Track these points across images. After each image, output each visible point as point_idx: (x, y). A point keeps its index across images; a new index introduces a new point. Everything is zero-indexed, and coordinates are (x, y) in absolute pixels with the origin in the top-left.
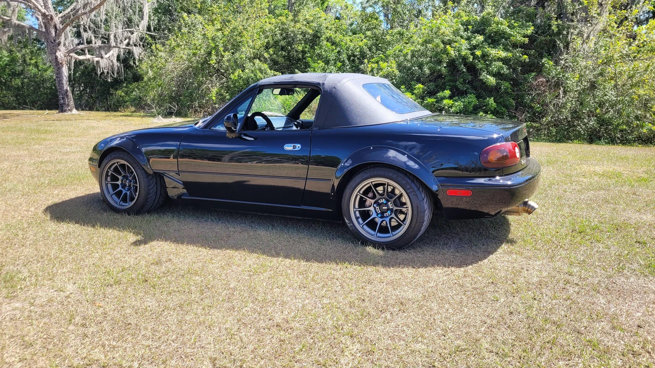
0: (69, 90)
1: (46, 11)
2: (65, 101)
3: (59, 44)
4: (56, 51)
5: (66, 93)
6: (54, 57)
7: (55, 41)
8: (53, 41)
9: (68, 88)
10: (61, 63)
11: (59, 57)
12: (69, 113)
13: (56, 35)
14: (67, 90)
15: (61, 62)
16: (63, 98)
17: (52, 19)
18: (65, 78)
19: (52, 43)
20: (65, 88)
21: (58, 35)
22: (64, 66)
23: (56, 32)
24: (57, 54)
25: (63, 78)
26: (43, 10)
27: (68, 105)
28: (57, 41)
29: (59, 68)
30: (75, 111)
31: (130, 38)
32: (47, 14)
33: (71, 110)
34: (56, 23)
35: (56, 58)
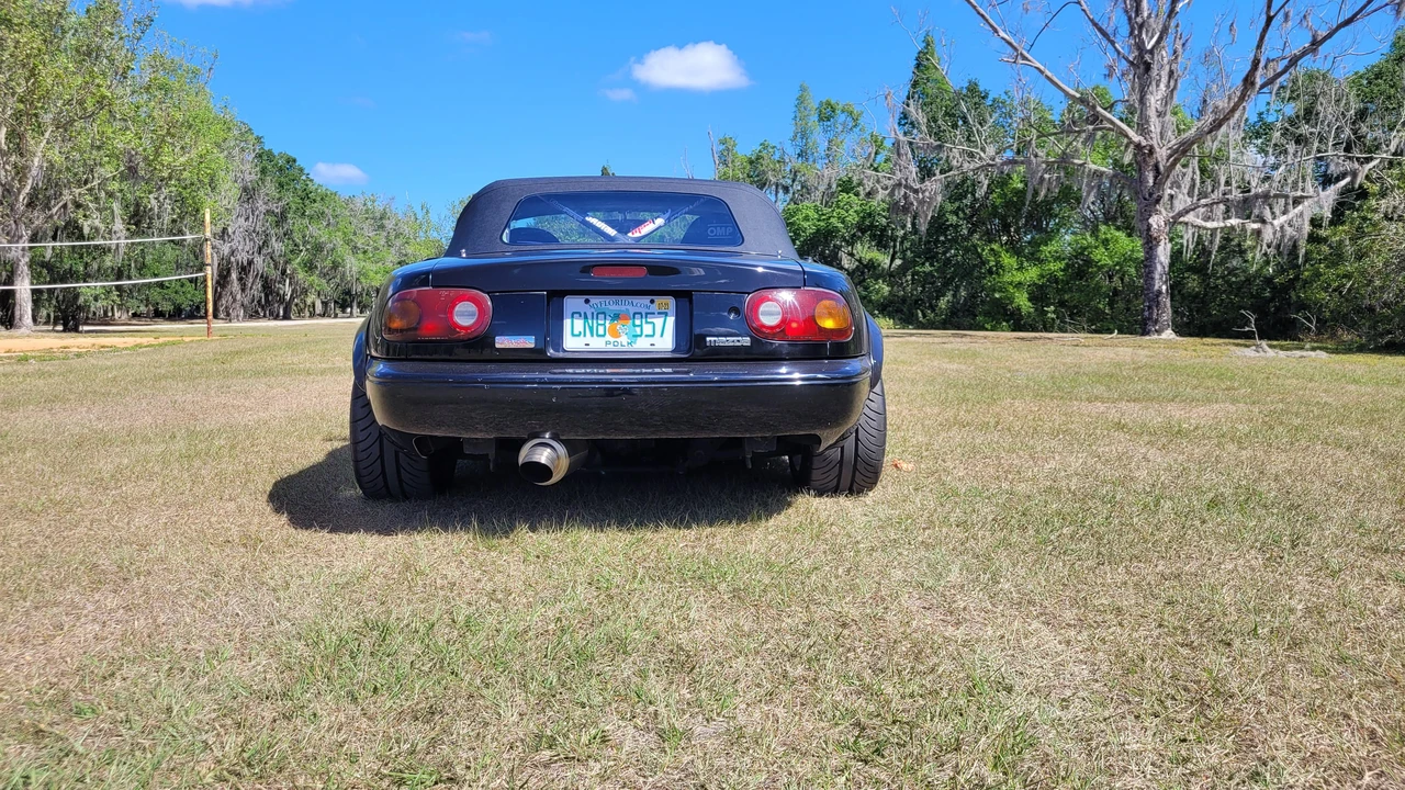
0: (1164, 291)
1: (1141, 138)
2: (1151, 314)
3: (1158, 201)
4: (1150, 216)
5: (1158, 296)
6: (1145, 227)
7: (1151, 195)
8: (1147, 196)
9: (1164, 288)
10: (1155, 239)
11: (1155, 226)
12: (1156, 336)
13: (1154, 183)
14: (1160, 292)
15: (1155, 235)
16: (1150, 308)
17: (1151, 151)
18: (1159, 268)
19: (1145, 199)
20: (1156, 287)
21: (1158, 183)
22: (1162, 243)
23: (1156, 178)
24: (1151, 221)
25: (1156, 268)
26: (1136, 138)
27: (1156, 322)
28: (1155, 196)
29: (1151, 248)
30: (1169, 334)
31: (1354, 174)
32: (1144, 143)
33: (1159, 332)
34: (1159, 159)
35: (1149, 227)
